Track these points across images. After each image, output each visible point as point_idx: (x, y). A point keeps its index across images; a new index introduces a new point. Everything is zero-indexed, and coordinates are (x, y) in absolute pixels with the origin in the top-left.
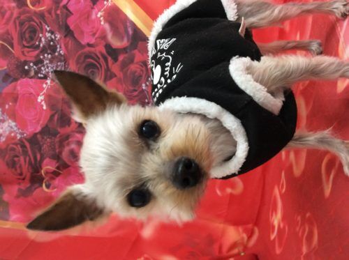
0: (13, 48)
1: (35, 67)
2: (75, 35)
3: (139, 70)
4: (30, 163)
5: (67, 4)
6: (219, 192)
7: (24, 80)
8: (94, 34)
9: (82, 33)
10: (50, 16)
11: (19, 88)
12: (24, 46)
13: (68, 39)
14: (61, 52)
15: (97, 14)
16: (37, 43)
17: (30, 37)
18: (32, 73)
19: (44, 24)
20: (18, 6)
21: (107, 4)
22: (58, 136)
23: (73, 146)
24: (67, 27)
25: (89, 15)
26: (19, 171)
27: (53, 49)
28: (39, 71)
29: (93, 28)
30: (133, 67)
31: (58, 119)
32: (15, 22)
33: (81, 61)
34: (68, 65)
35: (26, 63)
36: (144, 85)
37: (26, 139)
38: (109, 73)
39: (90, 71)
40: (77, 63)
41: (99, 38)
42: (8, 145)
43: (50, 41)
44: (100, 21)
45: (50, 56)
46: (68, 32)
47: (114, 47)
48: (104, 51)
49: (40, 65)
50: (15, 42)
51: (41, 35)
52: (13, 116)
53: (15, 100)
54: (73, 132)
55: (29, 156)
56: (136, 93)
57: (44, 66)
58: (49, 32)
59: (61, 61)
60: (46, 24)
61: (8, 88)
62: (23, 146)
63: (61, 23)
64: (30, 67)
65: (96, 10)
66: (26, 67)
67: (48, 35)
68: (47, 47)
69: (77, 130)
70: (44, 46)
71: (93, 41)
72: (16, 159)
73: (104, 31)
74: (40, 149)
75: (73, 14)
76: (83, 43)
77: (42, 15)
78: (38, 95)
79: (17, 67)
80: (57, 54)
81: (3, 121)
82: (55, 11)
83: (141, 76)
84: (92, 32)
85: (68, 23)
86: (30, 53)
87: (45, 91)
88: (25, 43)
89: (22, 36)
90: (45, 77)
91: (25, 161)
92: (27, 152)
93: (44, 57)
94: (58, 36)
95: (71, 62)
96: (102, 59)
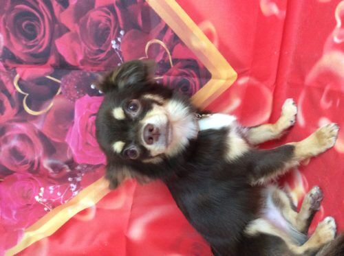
3: (103, 20)
23: (14, 143)
30: (94, 15)
36: (113, 42)
38: (57, 26)
39: (24, 25)
54: (10, 121)
56: (102, 56)
69: (16, 118)
83: (108, 29)
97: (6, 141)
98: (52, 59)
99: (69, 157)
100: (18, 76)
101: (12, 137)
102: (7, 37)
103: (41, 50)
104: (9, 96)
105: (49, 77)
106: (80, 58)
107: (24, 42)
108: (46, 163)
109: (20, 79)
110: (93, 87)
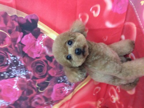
1: (7, 74)
2: (29, 56)
5: (21, 41)
6: (94, 94)
8: (39, 53)
9: (32, 53)
10: (11, 49)
13: (25, 58)
14: (22, 64)
15: (39, 43)
16: (6, 63)
18: (7, 77)
19: (8, 53)
21: (44, 37)
22: (28, 99)
24: (23, 52)
25: (35, 45)
27: (17, 64)
28: (11, 75)
29: (38, 50)
31: (26, 93)
33: (34, 66)
34: (27, 68)
37: (11, 105)
38: (49, 67)
39: (39, 69)
40: (32, 67)
41: (42, 54)
43: (14, 61)
44: (42, 46)
45: (15, 67)
46: (24, 55)
47: (50, 56)
48: (45, 59)
49: (10, 72)
54: (35, 95)
57: (12, 72)
58: (12, 56)
59: (22, 68)
60: (10, 53)
63: (19, 51)
64: (4, 75)
65: (38, 41)
66: (2, 75)
67: (12, 58)
68: (13, 64)
69: (37, 94)
70: (11, 64)
71: (39, 56)
73: (44, 50)
74: (20, 106)
75: (25, 46)
76: (34, 58)
77: (6, 49)
78: (13, 85)
80: (19, 65)
82: (14, 45)
84: (38, 52)
85: (24, 51)
86: (3, 68)
87: (16, 83)
90: (15, 76)
93: (12, 68)
94: (19, 58)
96: (44, 63)
97: (34, 100)
98: (47, 76)
99: (52, 100)
100: (37, 83)
101: (35, 99)
102: (34, 73)
103: (44, 74)
104: (34, 89)
105: (46, 81)
106: (55, 74)
107: (39, 73)
108: (45, 103)
109: (38, 84)
110: (59, 81)
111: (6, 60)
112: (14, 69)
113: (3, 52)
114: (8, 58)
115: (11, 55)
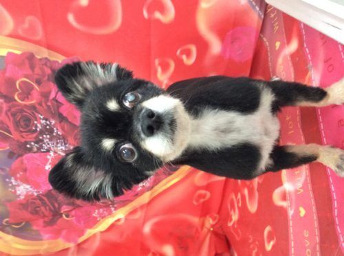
0: (10, 133)
1: (36, 145)
2: (70, 120)
4: (50, 210)
5: (56, 97)
6: (195, 203)
7: (29, 155)
9: (75, 117)
10: (41, 107)
11: (25, 162)
12: (22, 132)
13: (63, 123)
14: (59, 133)
16: (34, 128)
17: (25, 124)
18: (35, 150)
19: (37, 114)
20: (5, 102)
24: (60, 115)
26: (42, 215)
27: (51, 131)
28: (41, 147)
32: (6, 114)
33: (78, 138)
34: (67, 140)
35: (26, 143)
40: (75, 139)
42: (28, 201)
43: (46, 126)
45: (48, 136)
46: (62, 119)
49: (41, 144)
50: (12, 129)
51: (36, 122)
52: (27, 181)
53: (25, 170)
55: (48, 205)
57: (45, 144)
58: (43, 119)
59: (60, 139)
60: (39, 113)
61: (16, 163)
62: (41, 200)
63: (53, 112)
64: (31, 145)
66: (28, 146)
67: (43, 122)
68: (44, 130)
70: (41, 130)
72: (38, 209)
74: (56, 200)
75: (62, 104)
76: (77, 124)
77: (33, 107)
78: (45, 164)
79: (20, 147)
80: (55, 134)
81: (18, 186)
82: (46, 103)
85: (61, 112)
86: (30, 136)
87: (50, 161)
88: (21, 129)
89: (17, 124)
90: (48, 151)
91: (46, 209)
92: (46, 203)
93: (44, 138)
94: (53, 122)
95: (69, 139)
111: (34, 124)
112: (47, 138)
113: (30, 112)
114: (37, 120)
115: (42, 117)
